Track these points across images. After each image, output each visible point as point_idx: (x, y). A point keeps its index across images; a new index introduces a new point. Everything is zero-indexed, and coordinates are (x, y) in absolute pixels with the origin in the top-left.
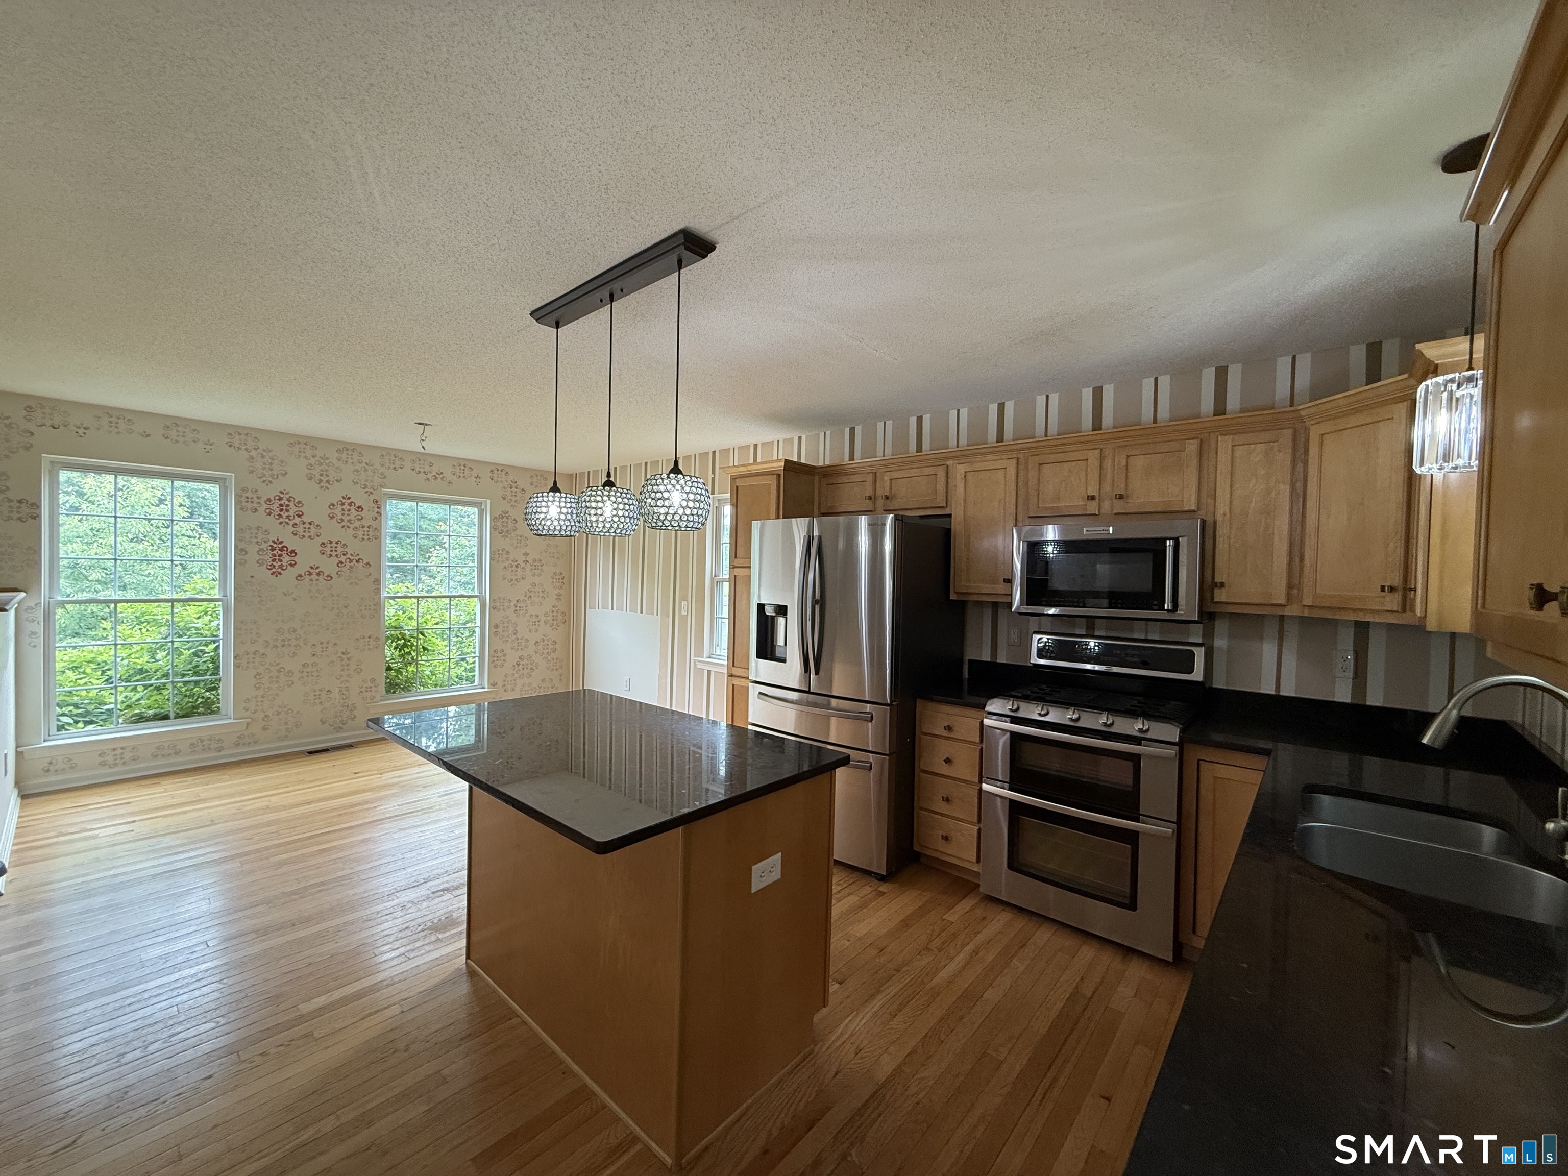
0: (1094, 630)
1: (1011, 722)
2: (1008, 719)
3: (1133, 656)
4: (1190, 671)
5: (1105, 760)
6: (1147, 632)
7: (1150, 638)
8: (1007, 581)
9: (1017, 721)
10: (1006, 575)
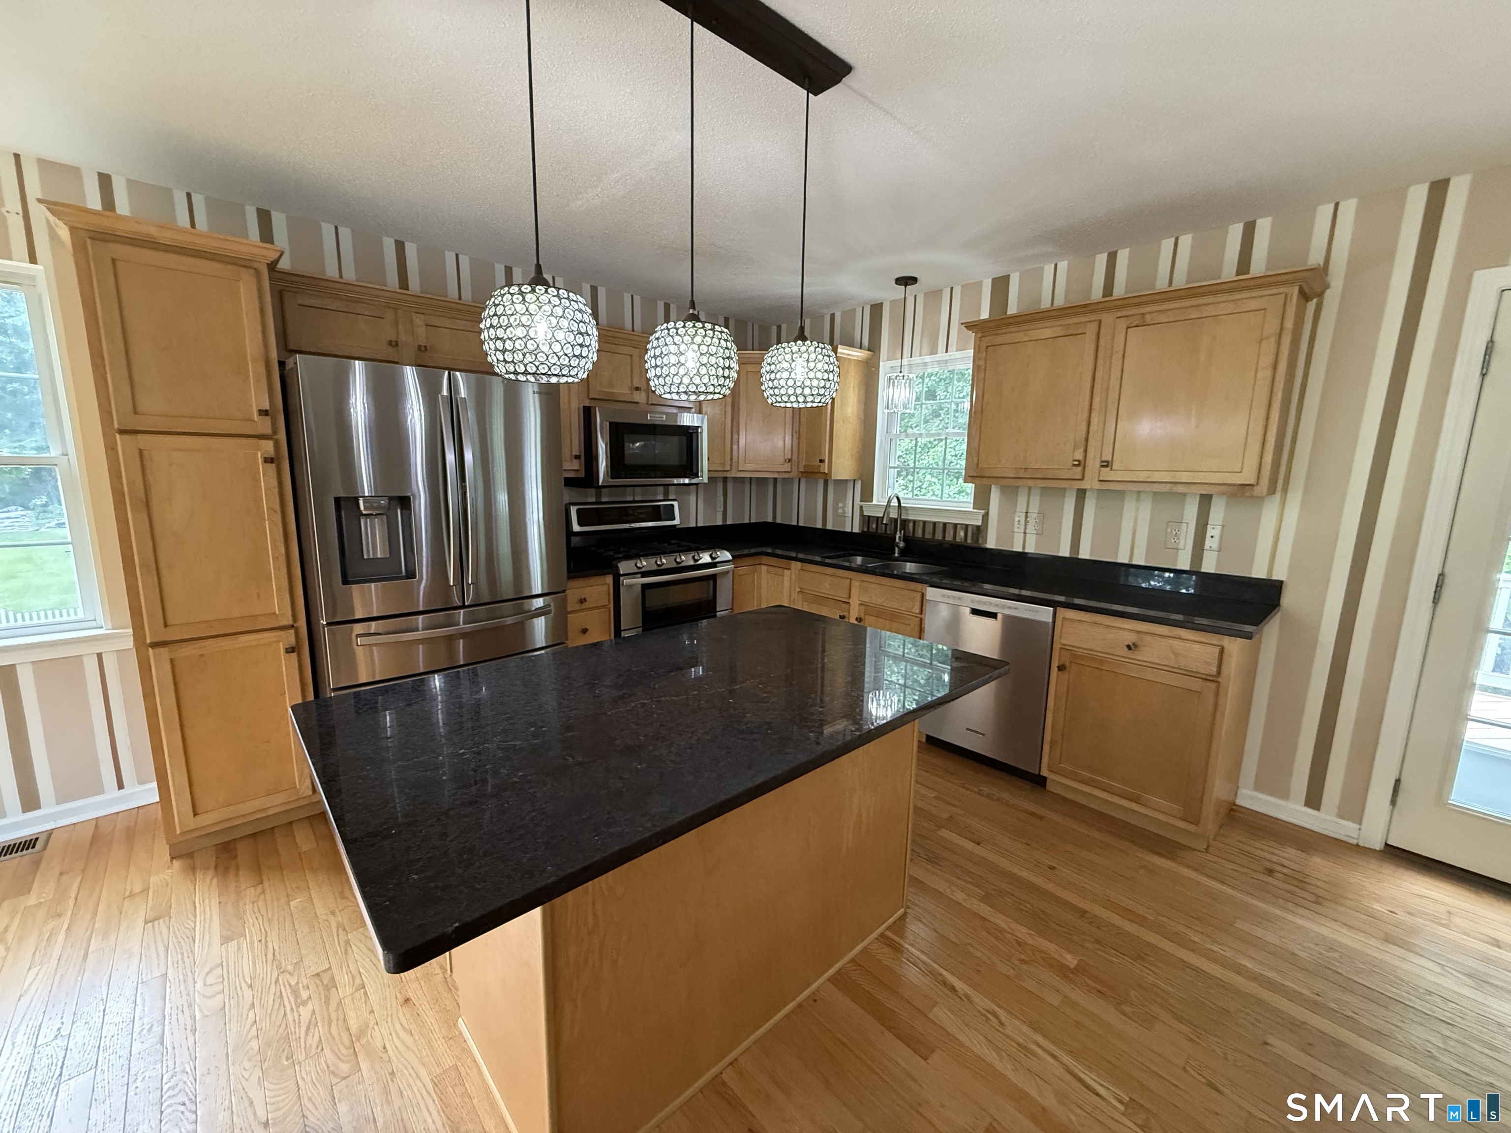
0: (600, 497)
1: (642, 577)
2: (639, 575)
3: (642, 513)
4: (674, 519)
5: (671, 588)
6: (634, 496)
7: (636, 499)
8: (577, 457)
9: (645, 574)
10: (576, 452)
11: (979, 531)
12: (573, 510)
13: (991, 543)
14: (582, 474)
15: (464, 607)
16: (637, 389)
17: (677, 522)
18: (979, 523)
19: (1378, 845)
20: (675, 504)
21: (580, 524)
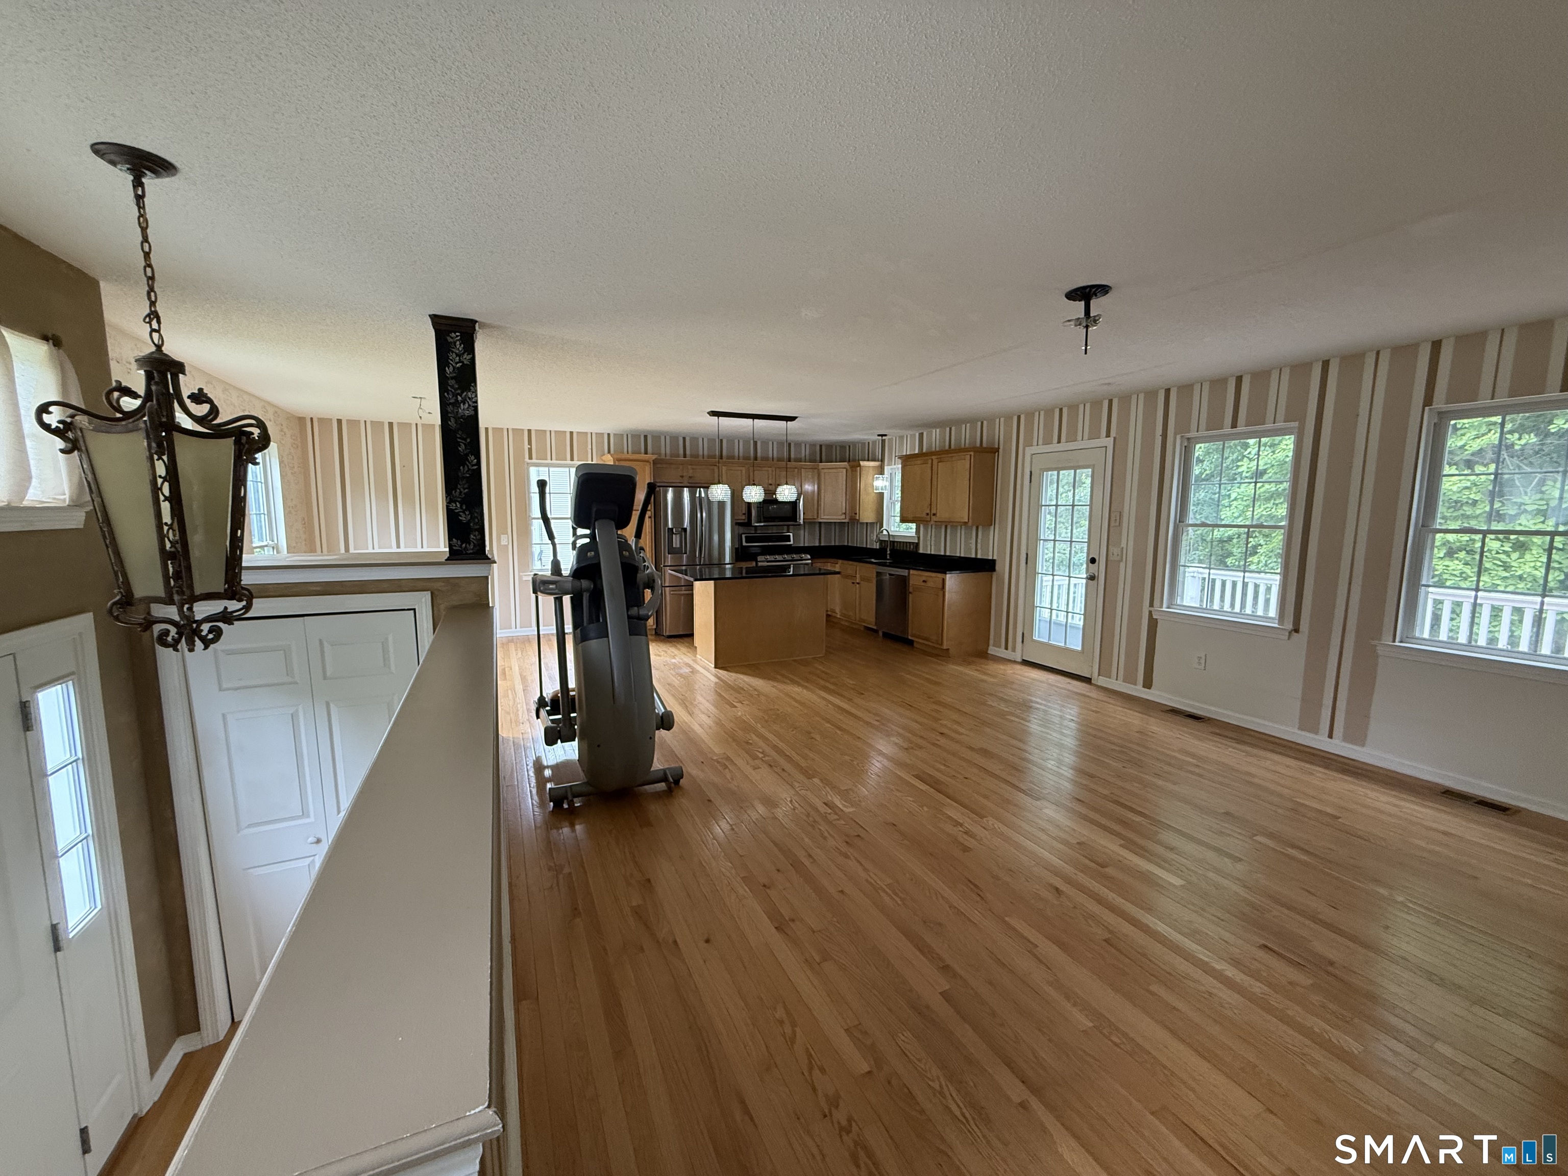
0: (755, 531)
3: (776, 539)
8: (744, 514)
9: (768, 562)
10: (744, 512)
11: (917, 545)
12: (743, 536)
13: (921, 551)
14: (746, 521)
15: (700, 565)
16: (771, 485)
17: (792, 543)
18: (916, 541)
19: (1019, 660)
20: (791, 534)
21: (746, 542)
